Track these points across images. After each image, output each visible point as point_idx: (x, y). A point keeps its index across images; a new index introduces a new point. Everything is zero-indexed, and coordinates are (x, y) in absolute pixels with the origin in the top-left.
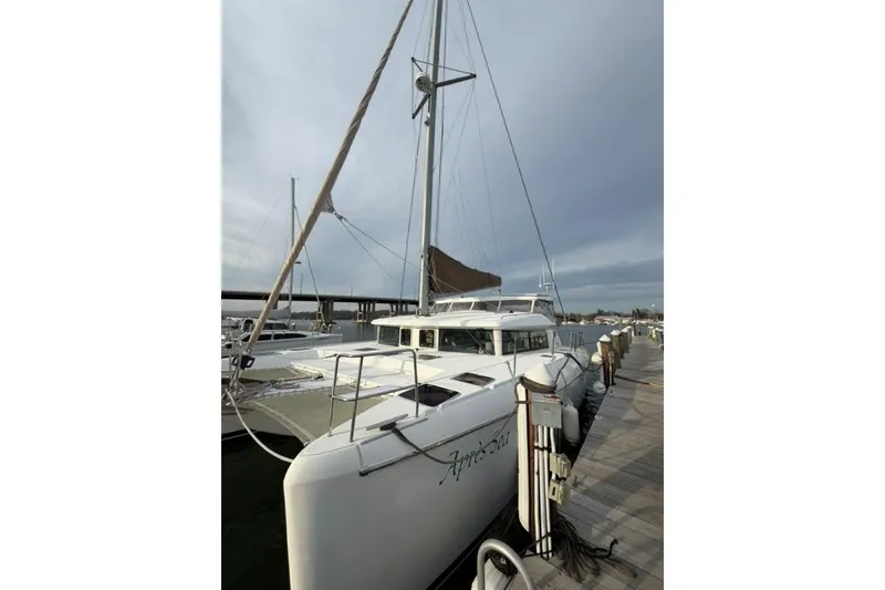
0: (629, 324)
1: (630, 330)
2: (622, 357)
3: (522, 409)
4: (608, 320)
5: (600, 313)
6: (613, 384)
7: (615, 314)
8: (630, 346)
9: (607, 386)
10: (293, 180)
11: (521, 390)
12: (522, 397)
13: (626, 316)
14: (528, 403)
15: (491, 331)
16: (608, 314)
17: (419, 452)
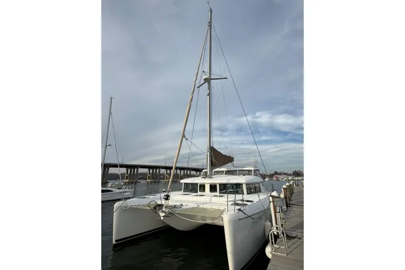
0: (292, 180)
1: (293, 183)
2: (291, 197)
3: (272, 203)
4: (280, 177)
5: (276, 173)
6: (290, 206)
7: (284, 174)
8: (294, 191)
9: (287, 207)
10: (111, 98)
11: (271, 198)
12: (271, 200)
13: (290, 175)
14: (273, 202)
15: (242, 184)
16: (280, 174)
17: (249, 216)
